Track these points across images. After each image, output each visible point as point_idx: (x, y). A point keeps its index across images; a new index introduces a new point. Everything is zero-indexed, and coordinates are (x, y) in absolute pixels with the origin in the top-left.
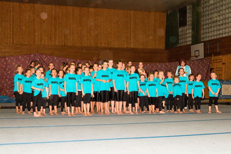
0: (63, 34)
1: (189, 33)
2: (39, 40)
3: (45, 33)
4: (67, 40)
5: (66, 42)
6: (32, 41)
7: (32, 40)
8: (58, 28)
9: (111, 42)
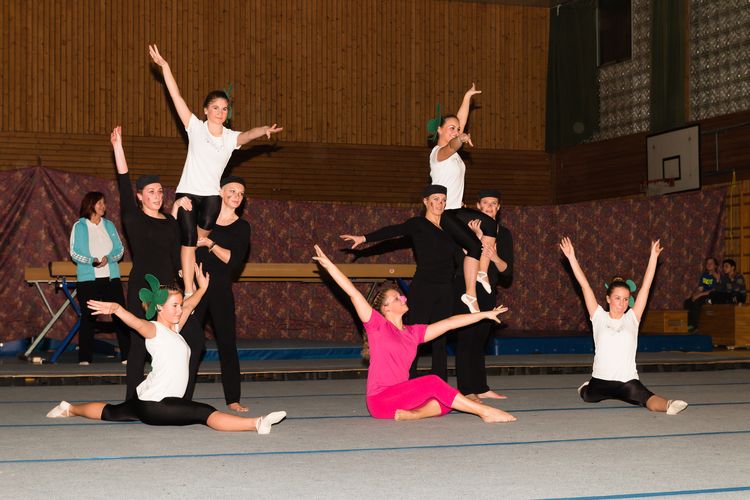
0: (142, 91)
1: (639, 89)
2: (47, 112)
3: (69, 88)
4: (156, 113)
5: (152, 122)
6: (18, 119)
7: (18, 112)
8: (120, 69)
9: (330, 121)
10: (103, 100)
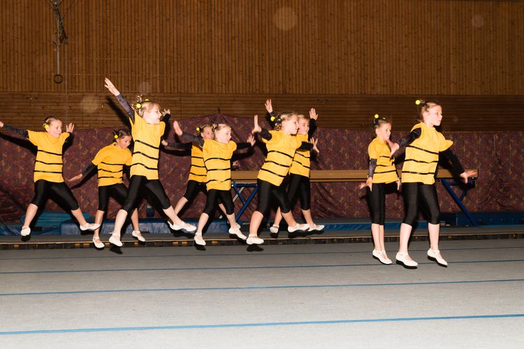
0: (281, 66)
2: (224, 81)
3: (237, 65)
4: (290, 80)
5: (287, 85)
6: (207, 86)
7: (207, 81)
8: (267, 53)
9: (398, 81)
10: (257, 73)
